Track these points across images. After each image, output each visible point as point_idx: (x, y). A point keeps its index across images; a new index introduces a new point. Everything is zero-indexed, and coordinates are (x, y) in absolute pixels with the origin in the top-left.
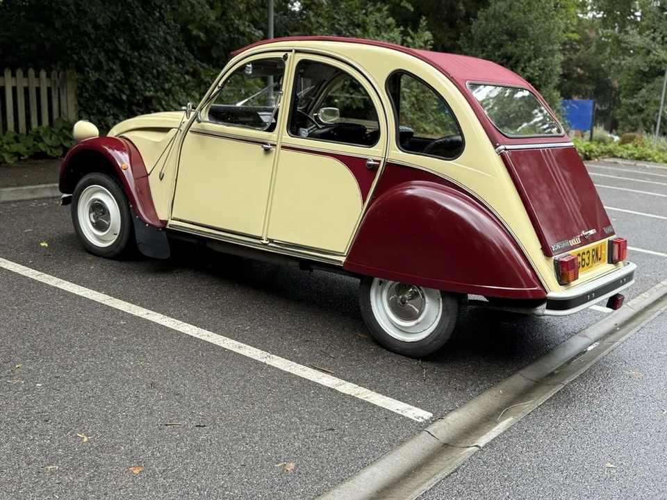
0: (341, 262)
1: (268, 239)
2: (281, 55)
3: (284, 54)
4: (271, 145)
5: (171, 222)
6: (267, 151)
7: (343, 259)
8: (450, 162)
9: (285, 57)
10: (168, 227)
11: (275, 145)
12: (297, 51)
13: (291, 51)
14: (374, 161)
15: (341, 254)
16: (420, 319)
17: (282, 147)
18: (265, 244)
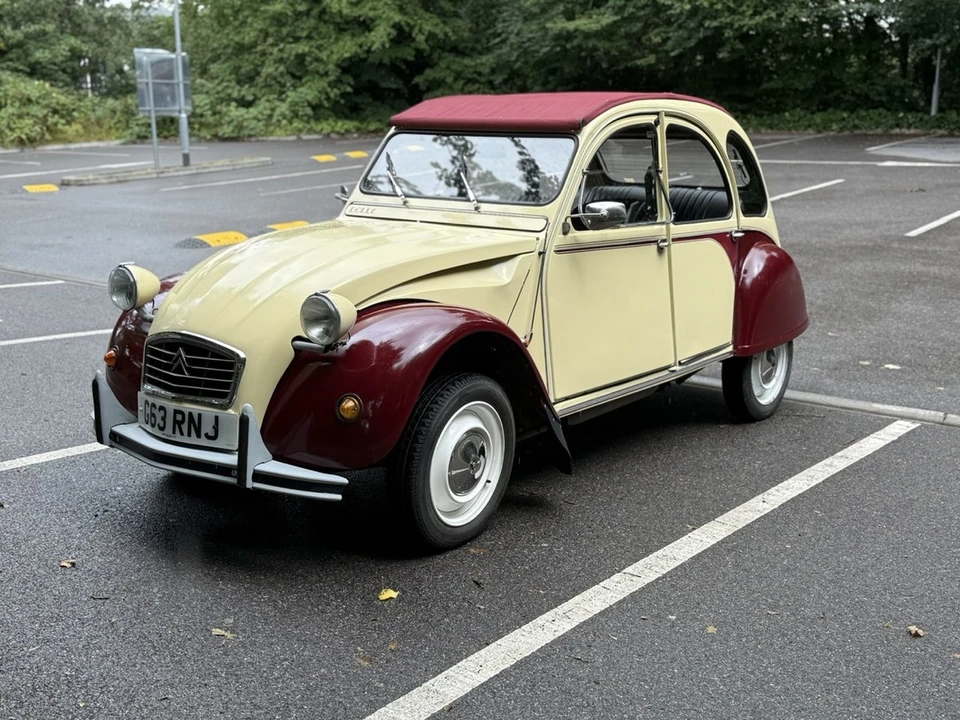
0: (731, 352)
1: (678, 363)
2: (651, 119)
3: (654, 117)
6: (660, 250)
7: (730, 348)
8: (766, 217)
9: (657, 122)
11: (667, 239)
12: (668, 115)
13: (657, 113)
14: (735, 232)
15: (728, 345)
17: (674, 240)
18: (673, 371)
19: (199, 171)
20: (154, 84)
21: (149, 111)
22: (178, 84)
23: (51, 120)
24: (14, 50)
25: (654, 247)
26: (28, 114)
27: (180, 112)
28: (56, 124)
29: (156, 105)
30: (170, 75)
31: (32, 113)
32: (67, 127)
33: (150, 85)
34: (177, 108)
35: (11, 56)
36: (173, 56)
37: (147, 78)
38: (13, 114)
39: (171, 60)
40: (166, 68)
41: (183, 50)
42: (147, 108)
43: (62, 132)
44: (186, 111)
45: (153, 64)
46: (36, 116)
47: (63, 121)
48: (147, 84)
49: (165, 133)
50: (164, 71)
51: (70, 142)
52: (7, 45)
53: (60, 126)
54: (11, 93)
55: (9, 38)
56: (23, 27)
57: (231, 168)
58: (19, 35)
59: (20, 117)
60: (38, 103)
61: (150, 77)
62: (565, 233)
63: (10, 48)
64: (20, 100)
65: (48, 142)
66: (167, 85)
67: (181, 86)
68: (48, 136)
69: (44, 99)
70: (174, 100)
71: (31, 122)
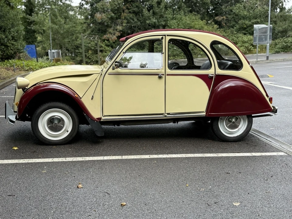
0: (204, 115)
1: (167, 114)
2: (160, 37)
3: (162, 37)
4: (162, 75)
5: (103, 118)
6: (160, 77)
7: (205, 114)
8: (240, 71)
9: (162, 38)
10: (102, 120)
11: (164, 75)
12: (168, 35)
13: (165, 35)
14: (212, 75)
15: (203, 112)
16: (239, 127)
17: (167, 75)
18: (166, 116)
19: (271, 61)
20: (259, 35)
21: (257, 43)
22: (268, 35)
23: (250, 47)
24: (249, 28)
25: (157, 76)
26: (243, 46)
27: (267, 43)
28: (251, 48)
29: (259, 42)
30: (266, 32)
31: (245, 45)
32: (254, 50)
33: (258, 35)
34: (267, 42)
35: (248, 29)
36: (267, 26)
37: (257, 33)
38: (239, 46)
39: (267, 27)
40: (264, 30)
41: (271, 24)
42: (256, 43)
43: (252, 51)
44: (269, 43)
45: (259, 29)
46: (246, 47)
47: (253, 48)
48: (257, 35)
49: (286, 51)
50: (264, 31)
51: (254, 54)
52: (247, 26)
53: (252, 49)
54: (240, 40)
55: (247, 24)
56: (252, 21)
57: (283, 60)
58: (250, 23)
59: (241, 47)
60: (248, 42)
61: (258, 33)
62: (113, 69)
63: (248, 27)
64: (242, 42)
65: (248, 54)
66: (264, 35)
67: (269, 35)
68: (248, 52)
69: (250, 41)
70: (266, 39)
71: (243, 48)
